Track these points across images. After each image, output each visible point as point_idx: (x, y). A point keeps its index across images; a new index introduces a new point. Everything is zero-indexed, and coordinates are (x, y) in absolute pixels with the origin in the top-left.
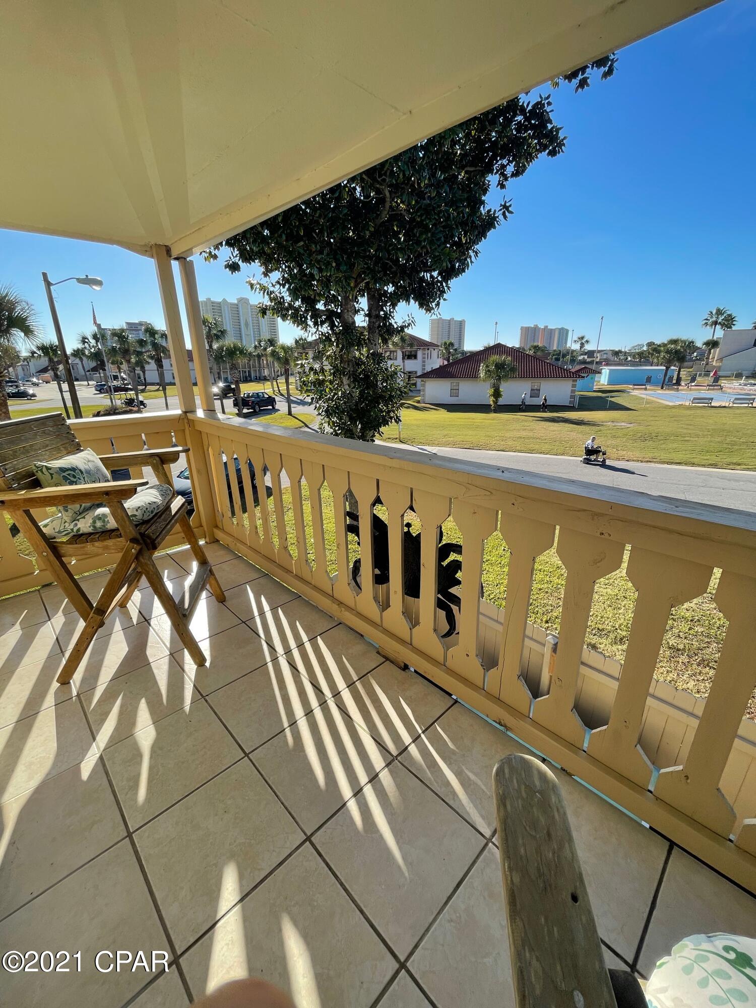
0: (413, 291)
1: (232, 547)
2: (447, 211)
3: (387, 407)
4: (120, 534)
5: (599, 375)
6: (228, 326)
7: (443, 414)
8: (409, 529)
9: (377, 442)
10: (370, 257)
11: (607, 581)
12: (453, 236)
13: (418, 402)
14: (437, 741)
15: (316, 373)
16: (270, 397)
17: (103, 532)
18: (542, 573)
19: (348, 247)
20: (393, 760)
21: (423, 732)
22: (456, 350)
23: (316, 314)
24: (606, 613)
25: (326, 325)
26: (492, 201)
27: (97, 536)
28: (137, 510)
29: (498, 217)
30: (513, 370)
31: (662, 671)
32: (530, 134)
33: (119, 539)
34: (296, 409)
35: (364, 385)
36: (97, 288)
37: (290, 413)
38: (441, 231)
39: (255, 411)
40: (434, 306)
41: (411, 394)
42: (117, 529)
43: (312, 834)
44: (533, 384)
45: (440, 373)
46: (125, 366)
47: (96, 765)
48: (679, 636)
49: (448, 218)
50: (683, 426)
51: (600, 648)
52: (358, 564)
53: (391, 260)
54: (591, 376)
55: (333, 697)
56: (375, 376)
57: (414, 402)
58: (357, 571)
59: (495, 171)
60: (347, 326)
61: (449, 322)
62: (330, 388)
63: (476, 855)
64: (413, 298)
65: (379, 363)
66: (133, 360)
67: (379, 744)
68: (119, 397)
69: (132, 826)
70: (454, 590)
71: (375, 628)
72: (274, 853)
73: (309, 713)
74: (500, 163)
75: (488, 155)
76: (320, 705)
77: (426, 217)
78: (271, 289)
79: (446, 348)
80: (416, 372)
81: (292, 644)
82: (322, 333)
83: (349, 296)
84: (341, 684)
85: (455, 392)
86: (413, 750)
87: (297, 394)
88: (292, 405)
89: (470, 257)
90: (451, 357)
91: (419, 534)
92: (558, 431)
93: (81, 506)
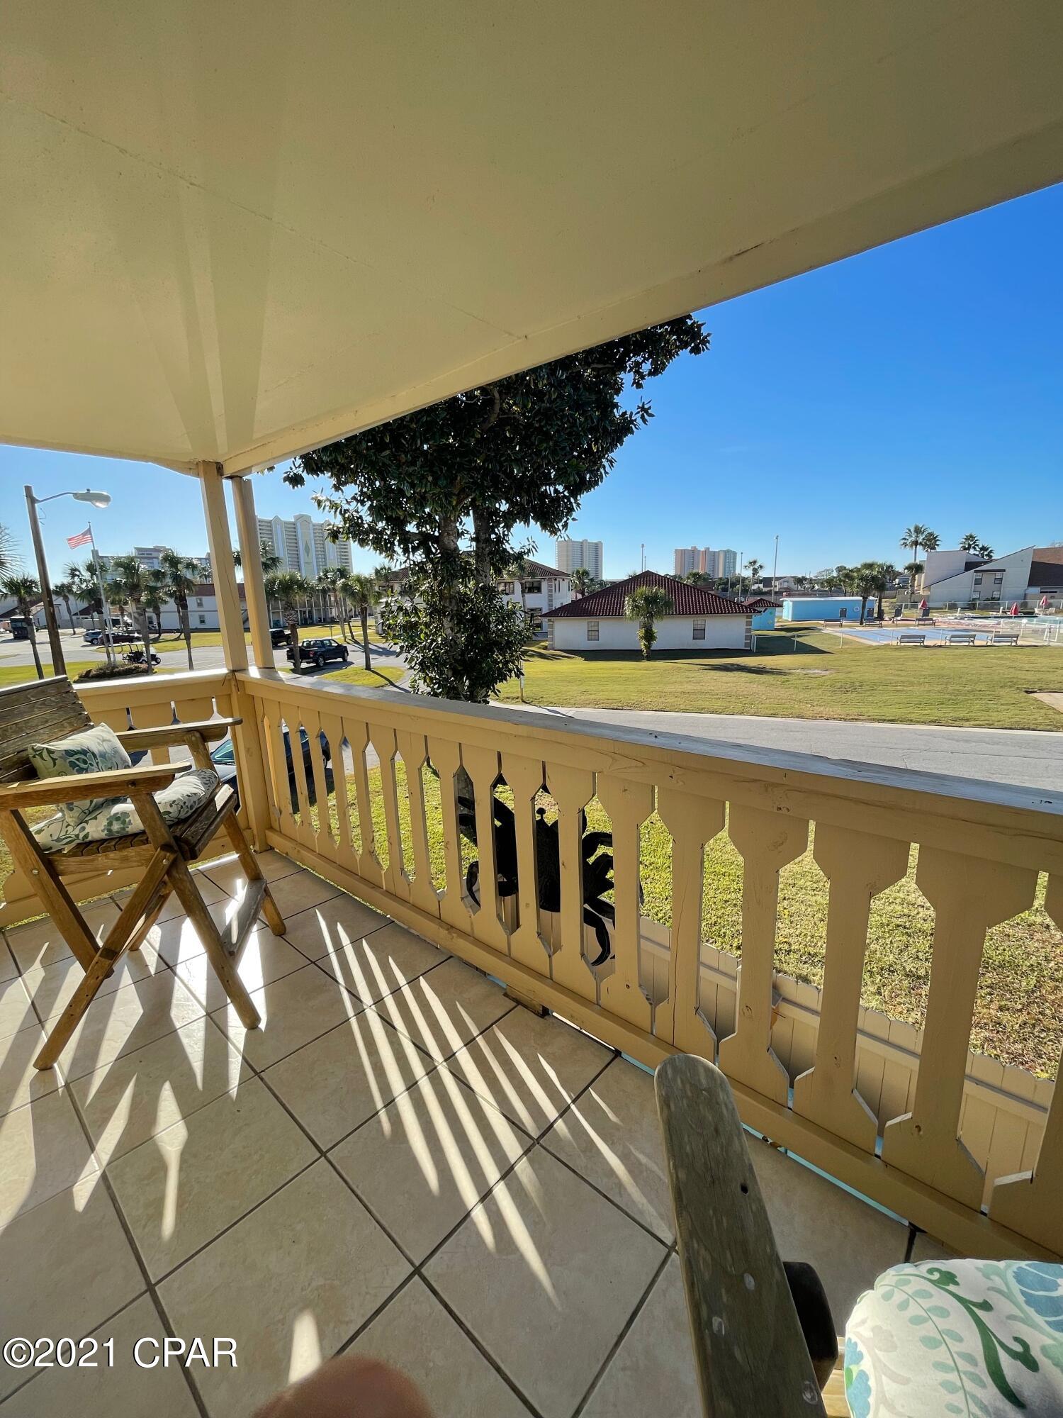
0: (534, 509)
1: (293, 854)
2: (572, 416)
3: (504, 656)
4: (147, 839)
5: (780, 608)
6: (281, 551)
7: (579, 664)
8: (542, 817)
9: (492, 703)
10: (477, 469)
11: (815, 886)
12: (581, 444)
13: (546, 648)
14: (593, 1113)
15: (406, 613)
16: (339, 646)
17: (120, 838)
18: (727, 878)
19: (448, 457)
20: (533, 1145)
21: (574, 1102)
22: (592, 580)
23: (406, 539)
24: (818, 930)
25: (420, 552)
26: (626, 401)
27: (113, 843)
28: (171, 806)
29: (635, 420)
30: (668, 604)
31: (900, 1010)
32: (667, 329)
33: (143, 847)
34: (377, 662)
35: (471, 629)
36: (101, 505)
37: (368, 667)
38: (566, 439)
39: (318, 665)
40: (561, 528)
41: (534, 638)
42: (143, 832)
43: (422, 1264)
44: (696, 622)
45: (572, 610)
46: (131, 607)
47: (97, 1185)
48: (918, 957)
49: (573, 424)
50: (891, 671)
51: (814, 982)
52: (474, 869)
53: (505, 472)
54: (769, 610)
55: (446, 1060)
56: (487, 617)
57: (540, 648)
58: (473, 880)
59: (628, 368)
60: (448, 554)
61: (582, 544)
62: (426, 633)
63: (655, 1272)
64: (533, 518)
65: (491, 600)
66: (143, 599)
67: (513, 1123)
68: (120, 649)
69: (154, 1275)
70: (604, 897)
71: (500, 959)
72: (368, 1296)
73: (412, 1086)
74: (633, 359)
75: (618, 351)
76: (427, 1074)
77: (546, 423)
78: (346, 507)
79: (579, 578)
80: (541, 609)
81: (384, 989)
82: (414, 562)
83: (450, 516)
84: (456, 1042)
85: (593, 634)
86: (560, 1126)
87: (378, 641)
88: (371, 656)
89: (604, 467)
90: (586, 590)
91: (556, 823)
92: (733, 683)
93: (91, 802)
